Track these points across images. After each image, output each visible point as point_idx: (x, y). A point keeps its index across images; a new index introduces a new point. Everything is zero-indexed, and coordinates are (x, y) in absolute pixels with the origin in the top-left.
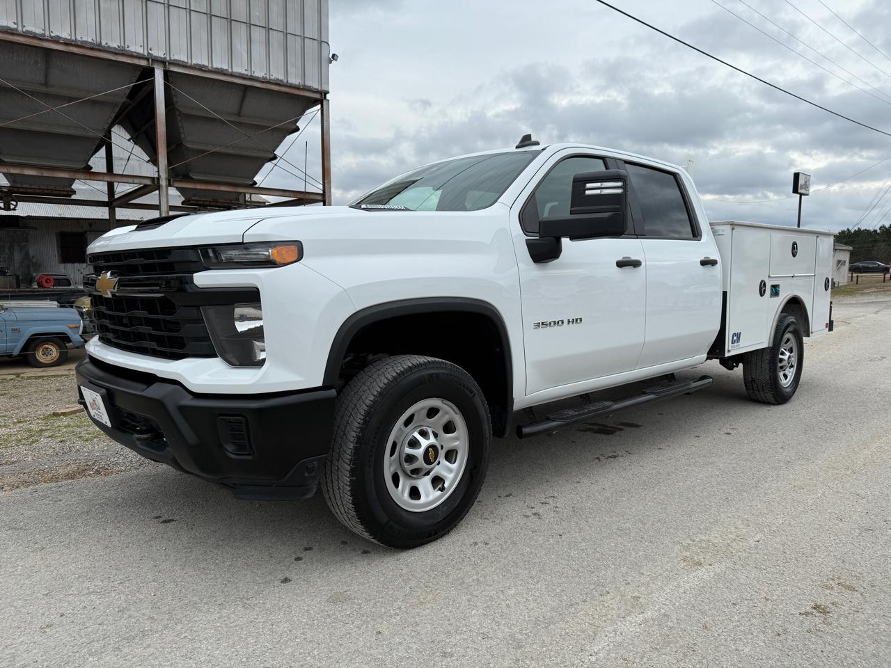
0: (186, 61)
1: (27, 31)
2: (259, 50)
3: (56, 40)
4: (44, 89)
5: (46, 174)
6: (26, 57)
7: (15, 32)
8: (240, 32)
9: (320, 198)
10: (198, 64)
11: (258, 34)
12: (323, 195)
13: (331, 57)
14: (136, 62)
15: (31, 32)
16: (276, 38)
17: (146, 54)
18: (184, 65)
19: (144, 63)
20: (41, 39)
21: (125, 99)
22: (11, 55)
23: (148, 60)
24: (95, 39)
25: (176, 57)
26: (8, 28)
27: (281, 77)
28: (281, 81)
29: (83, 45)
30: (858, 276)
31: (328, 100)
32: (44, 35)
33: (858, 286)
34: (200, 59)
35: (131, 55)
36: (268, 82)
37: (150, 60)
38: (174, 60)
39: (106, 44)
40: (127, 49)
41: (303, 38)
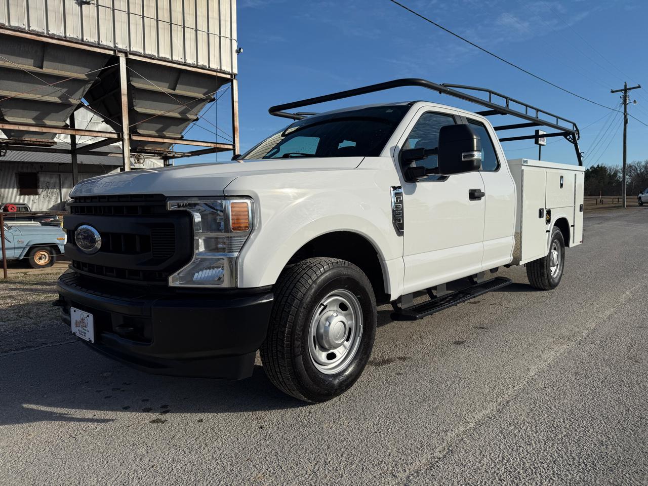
0: (141, 52)
1: (32, 30)
2: (190, 44)
3: (52, 37)
4: (40, 71)
6: (30, 47)
7: (23, 30)
8: (178, 32)
9: (231, 147)
10: (148, 54)
11: (189, 34)
12: (234, 145)
14: (106, 52)
15: (35, 31)
16: (202, 37)
17: (113, 46)
18: (139, 55)
19: (111, 53)
20: (41, 36)
21: (96, 78)
22: (19, 47)
23: (115, 51)
24: (78, 36)
25: (133, 49)
26: (18, 27)
27: (206, 64)
28: (205, 66)
29: (71, 40)
32: (43, 33)
34: (151, 51)
35: (104, 47)
36: (197, 67)
37: (117, 51)
38: (133, 51)
39: (87, 39)
40: (101, 43)
41: (220, 37)
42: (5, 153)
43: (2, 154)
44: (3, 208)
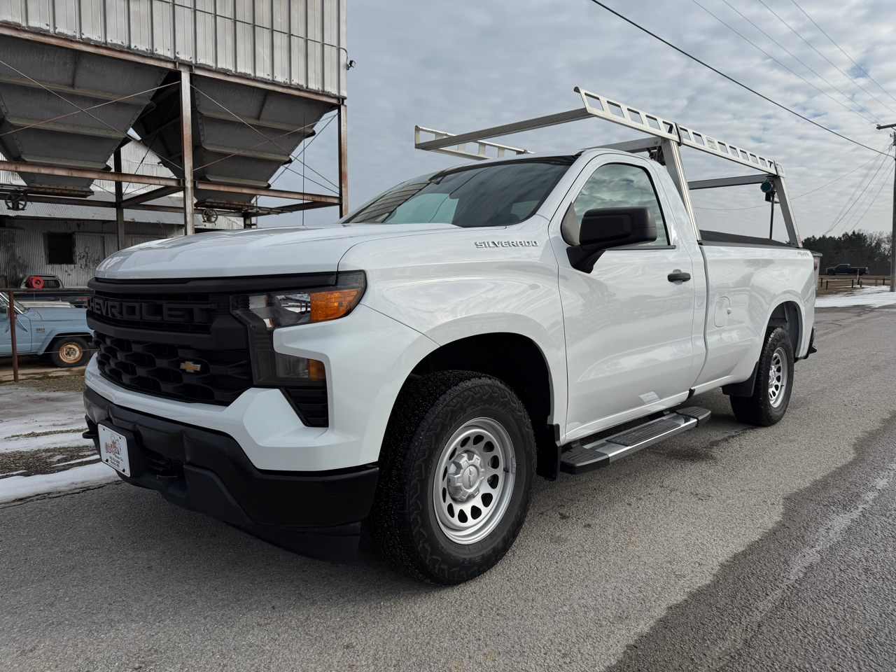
0: (211, 65)
1: (59, 32)
2: (280, 56)
3: (87, 42)
4: (71, 90)
5: (75, 174)
6: (56, 57)
7: (47, 33)
8: (263, 37)
9: (336, 201)
10: (222, 69)
11: (280, 40)
12: (340, 198)
13: (348, 63)
14: (163, 65)
15: (62, 34)
16: (297, 44)
17: (172, 57)
18: (209, 69)
19: (170, 66)
20: (71, 41)
21: (149, 102)
22: (41, 56)
23: (175, 63)
24: (124, 42)
25: (201, 61)
26: (41, 29)
27: (302, 83)
28: (302, 86)
29: (113, 47)
30: (827, 282)
31: (346, 106)
32: (75, 37)
33: (827, 291)
34: (225, 63)
35: (159, 59)
36: (289, 87)
37: (177, 63)
38: (200, 64)
39: (135, 47)
40: (155, 52)
41: (323, 45)
42: (25, 206)
43: (21, 207)
44: (25, 281)
